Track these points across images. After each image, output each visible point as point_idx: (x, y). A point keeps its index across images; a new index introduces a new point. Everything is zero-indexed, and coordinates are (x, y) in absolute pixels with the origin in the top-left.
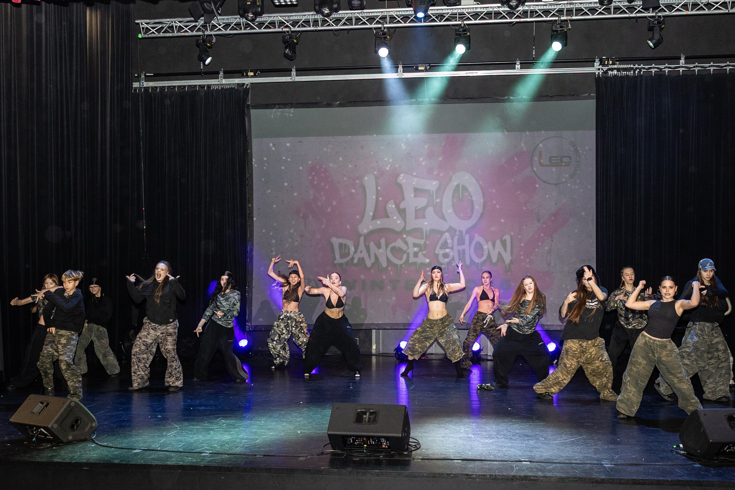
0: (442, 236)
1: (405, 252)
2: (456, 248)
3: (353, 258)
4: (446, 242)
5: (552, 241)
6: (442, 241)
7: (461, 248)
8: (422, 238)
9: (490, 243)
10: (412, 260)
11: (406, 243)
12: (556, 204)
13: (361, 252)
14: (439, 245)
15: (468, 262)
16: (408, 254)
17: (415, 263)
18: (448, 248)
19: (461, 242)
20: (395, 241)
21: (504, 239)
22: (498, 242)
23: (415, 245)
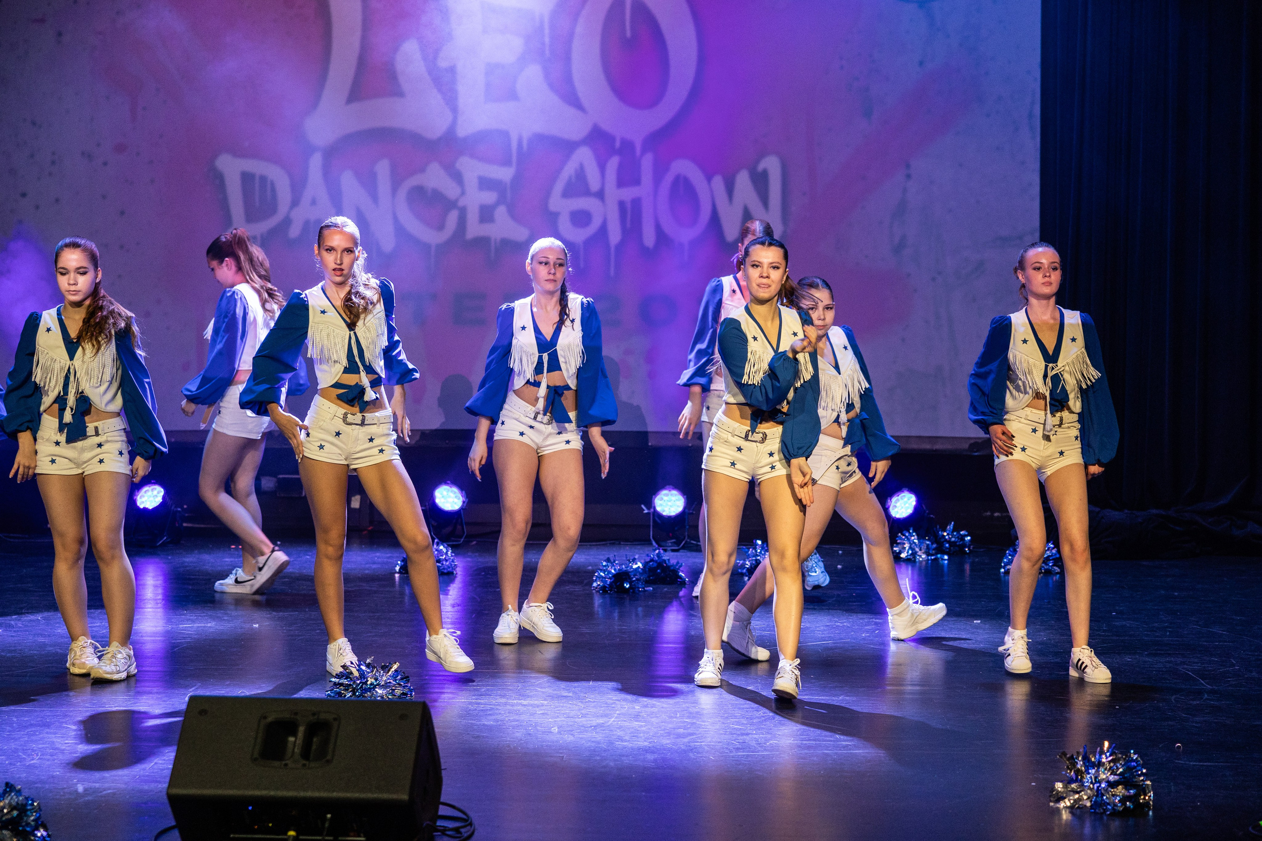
0: (568, 157)
1: (450, 204)
2: (614, 194)
3: (287, 222)
4: (581, 174)
5: (909, 176)
6: (569, 170)
7: (628, 194)
8: (507, 163)
9: (718, 182)
10: (474, 230)
11: (458, 177)
12: (921, 63)
13: (314, 202)
14: (559, 187)
15: (649, 238)
16: (463, 212)
17: (482, 242)
18: (587, 193)
19: (628, 177)
20: (422, 170)
21: (761, 166)
22: (743, 180)
23: (485, 184)
